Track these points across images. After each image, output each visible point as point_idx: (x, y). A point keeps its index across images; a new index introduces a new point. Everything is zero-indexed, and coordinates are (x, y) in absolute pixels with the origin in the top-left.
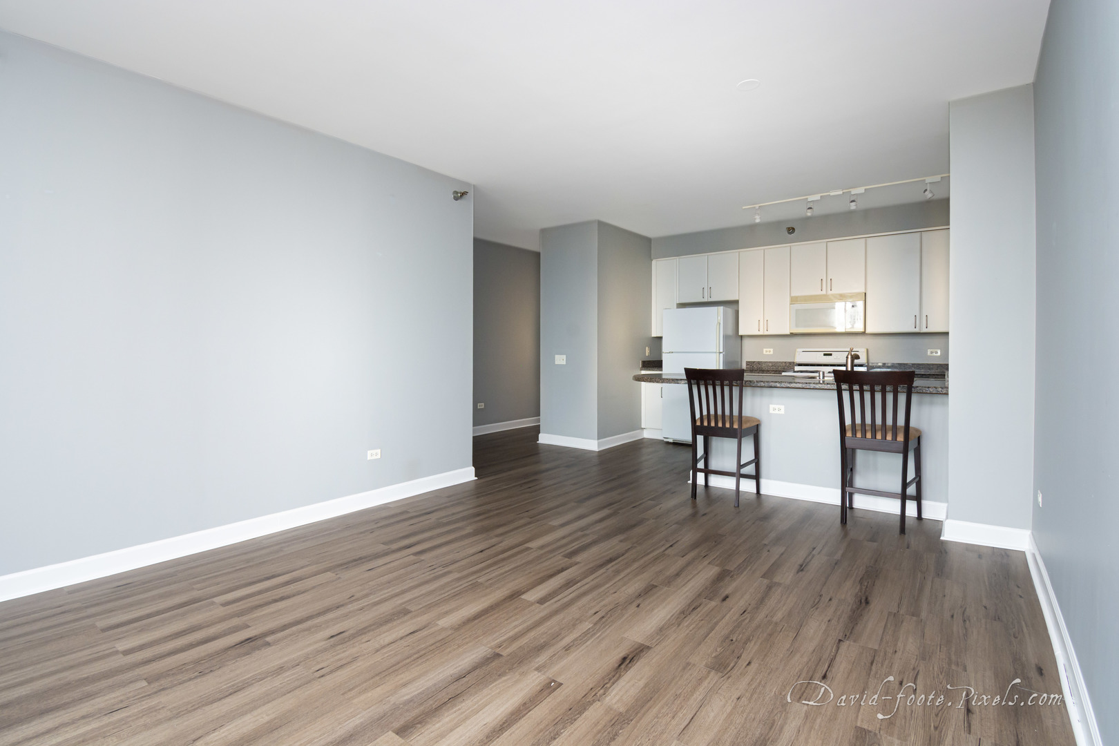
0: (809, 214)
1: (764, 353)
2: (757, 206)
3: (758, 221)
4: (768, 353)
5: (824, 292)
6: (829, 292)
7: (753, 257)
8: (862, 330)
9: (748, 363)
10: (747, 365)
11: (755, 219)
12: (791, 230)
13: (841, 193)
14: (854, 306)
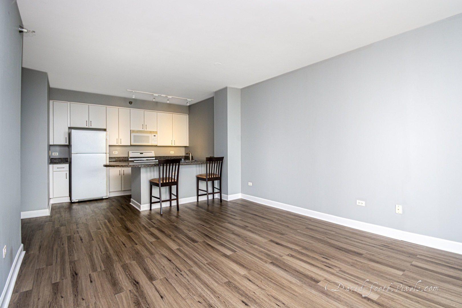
0: (154, 100)
3: (134, 97)
4: (115, 153)
5: (143, 130)
6: (145, 130)
7: (113, 110)
11: (133, 96)
12: (131, 103)
13: (165, 96)
14: (155, 136)
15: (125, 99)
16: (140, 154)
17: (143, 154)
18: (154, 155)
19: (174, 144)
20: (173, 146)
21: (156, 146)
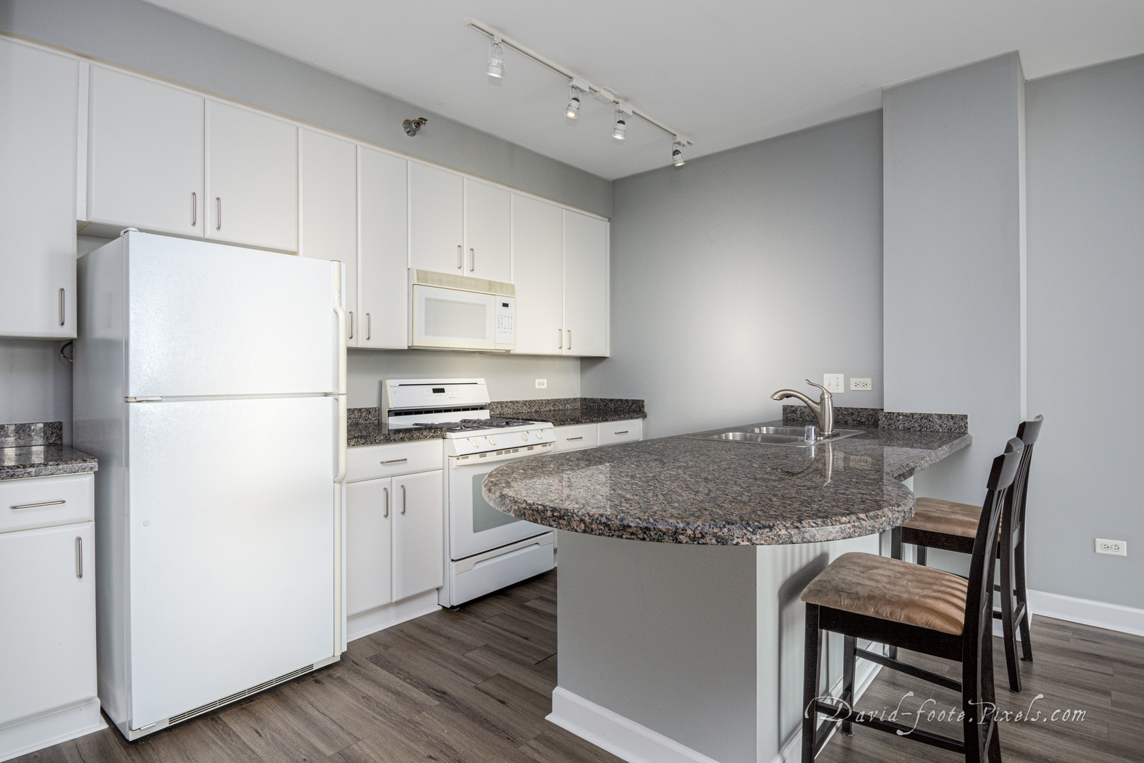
5: (459, 273)
6: (468, 275)
8: (513, 348)
12: (415, 125)
14: (505, 305)
15: (383, 100)
16: (435, 391)
17: (442, 391)
18: (485, 400)
19: (565, 346)
20: (564, 354)
21: (507, 355)
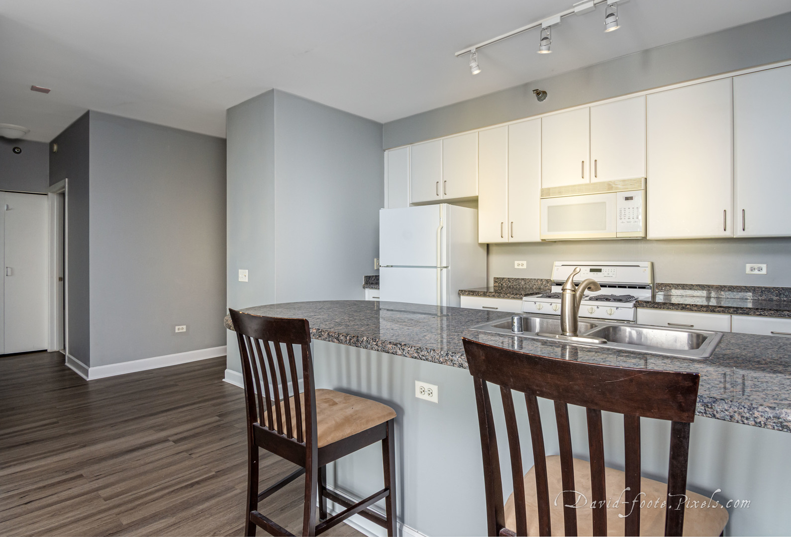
1: (516, 267)
2: (473, 49)
4: (520, 267)
8: (642, 235)
9: (496, 280)
10: (495, 282)
12: (541, 94)
14: (629, 198)
16: (592, 270)
17: (600, 270)
20: (734, 236)
